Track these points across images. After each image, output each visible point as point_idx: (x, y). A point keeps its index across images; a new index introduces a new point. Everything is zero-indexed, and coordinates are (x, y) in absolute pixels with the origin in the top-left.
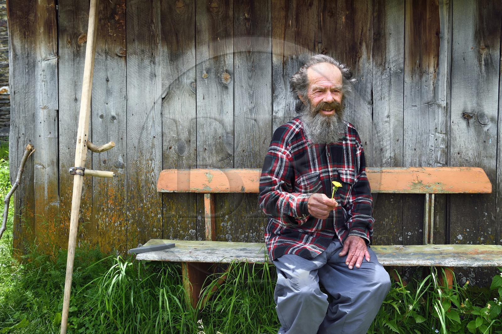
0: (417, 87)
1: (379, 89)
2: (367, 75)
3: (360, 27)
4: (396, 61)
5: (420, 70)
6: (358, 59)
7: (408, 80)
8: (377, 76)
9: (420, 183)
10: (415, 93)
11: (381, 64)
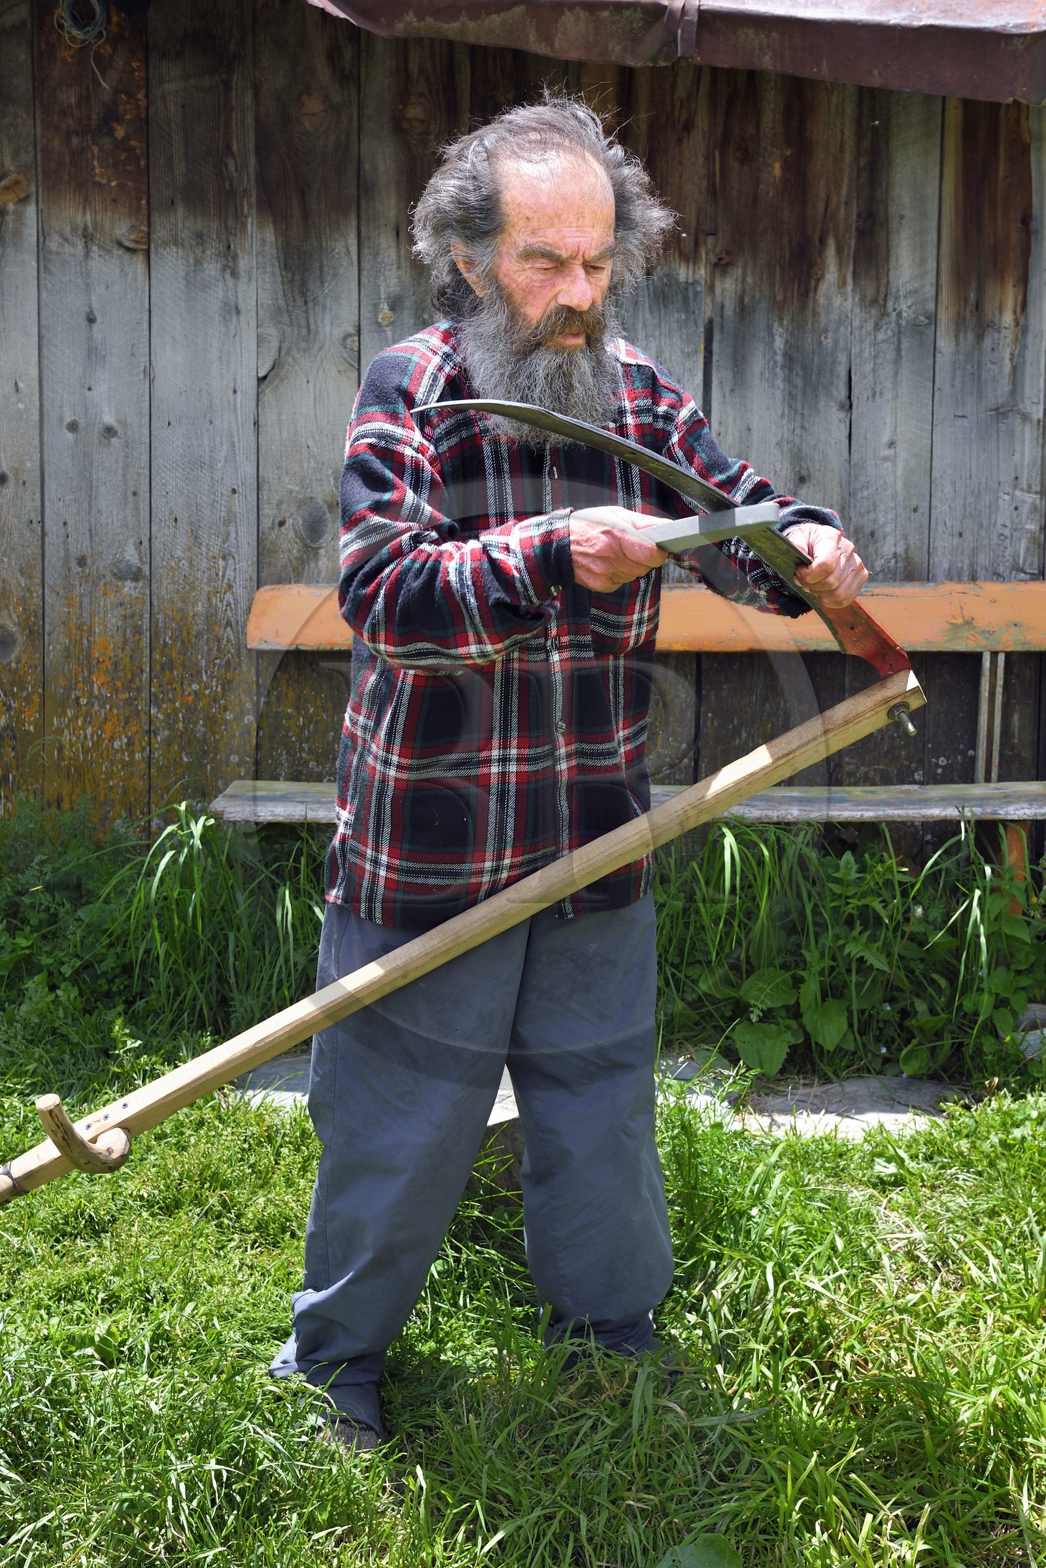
0: (969, 367)
1: (868, 367)
2: (837, 330)
3: (823, 195)
4: (916, 291)
5: (979, 319)
6: (813, 283)
7: (945, 343)
8: (863, 332)
9: (969, 623)
10: (963, 383)
11: (875, 301)
